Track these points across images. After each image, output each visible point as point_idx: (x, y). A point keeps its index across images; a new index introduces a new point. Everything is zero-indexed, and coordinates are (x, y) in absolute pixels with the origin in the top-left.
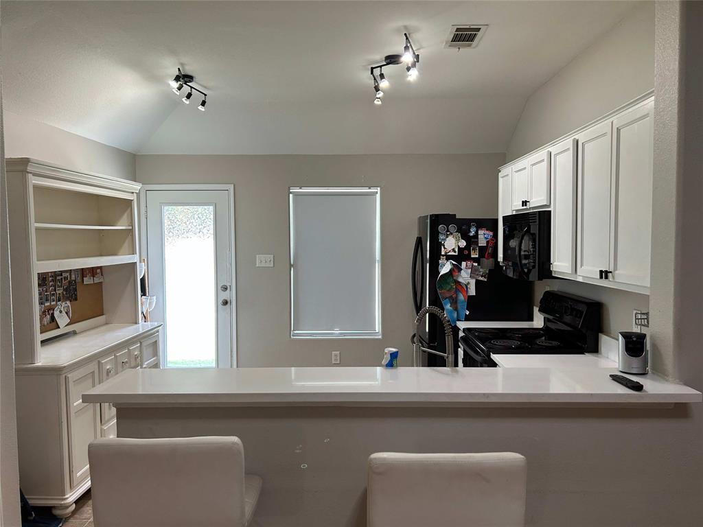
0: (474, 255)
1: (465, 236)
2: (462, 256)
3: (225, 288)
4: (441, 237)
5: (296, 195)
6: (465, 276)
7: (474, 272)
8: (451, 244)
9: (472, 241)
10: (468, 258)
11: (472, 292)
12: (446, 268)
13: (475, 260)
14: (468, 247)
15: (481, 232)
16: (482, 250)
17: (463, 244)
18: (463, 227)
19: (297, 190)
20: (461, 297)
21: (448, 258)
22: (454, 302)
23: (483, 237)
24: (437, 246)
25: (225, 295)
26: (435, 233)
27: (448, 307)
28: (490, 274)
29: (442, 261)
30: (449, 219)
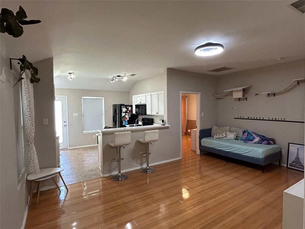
0: (128, 112)
1: (126, 108)
2: (126, 112)
3: (65, 122)
4: (122, 108)
5: (83, 99)
6: (127, 116)
7: (128, 115)
8: (124, 110)
9: (128, 109)
10: (127, 113)
11: (128, 119)
12: (123, 114)
13: (128, 113)
14: (127, 110)
16: (130, 111)
17: (126, 110)
18: (126, 106)
19: (84, 97)
20: (126, 120)
21: (124, 113)
22: (125, 121)
23: (130, 108)
24: (121, 111)
25: (65, 124)
26: (121, 108)
27: (124, 122)
28: (131, 116)
29: (122, 113)
30: (123, 105)
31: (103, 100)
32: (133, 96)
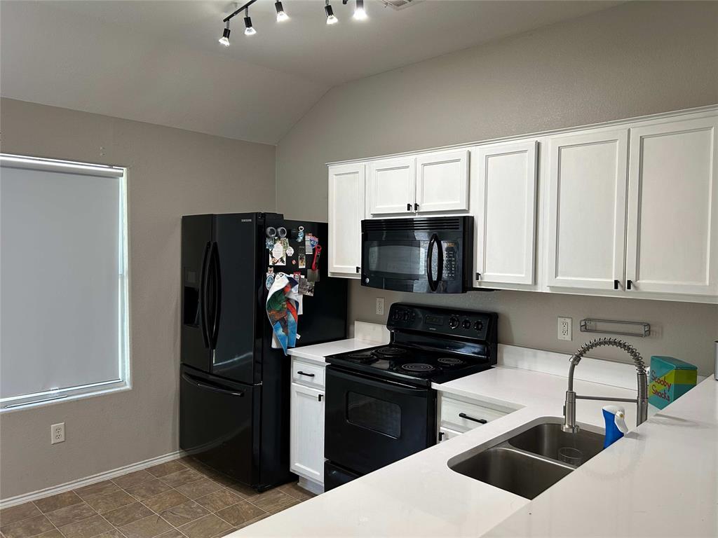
0: (302, 266)
1: (293, 243)
2: (290, 267)
4: (269, 243)
6: (296, 295)
8: (279, 251)
9: (298, 247)
10: (296, 270)
11: (301, 312)
12: (276, 283)
13: (302, 271)
14: (295, 256)
15: (308, 238)
16: (309, 259)
17: (291, 252)
18: (292, 230)
20: (292, 318)
21: (277, 269)
22: (285, 324)
23: (310, 243)
24: (263, 256)
26: (262, 238)
27: (281, 332)
28: (316, 289)
29: (270, 274)
30: (277, 220)
31: (123, 182)
32: (335, 170)
